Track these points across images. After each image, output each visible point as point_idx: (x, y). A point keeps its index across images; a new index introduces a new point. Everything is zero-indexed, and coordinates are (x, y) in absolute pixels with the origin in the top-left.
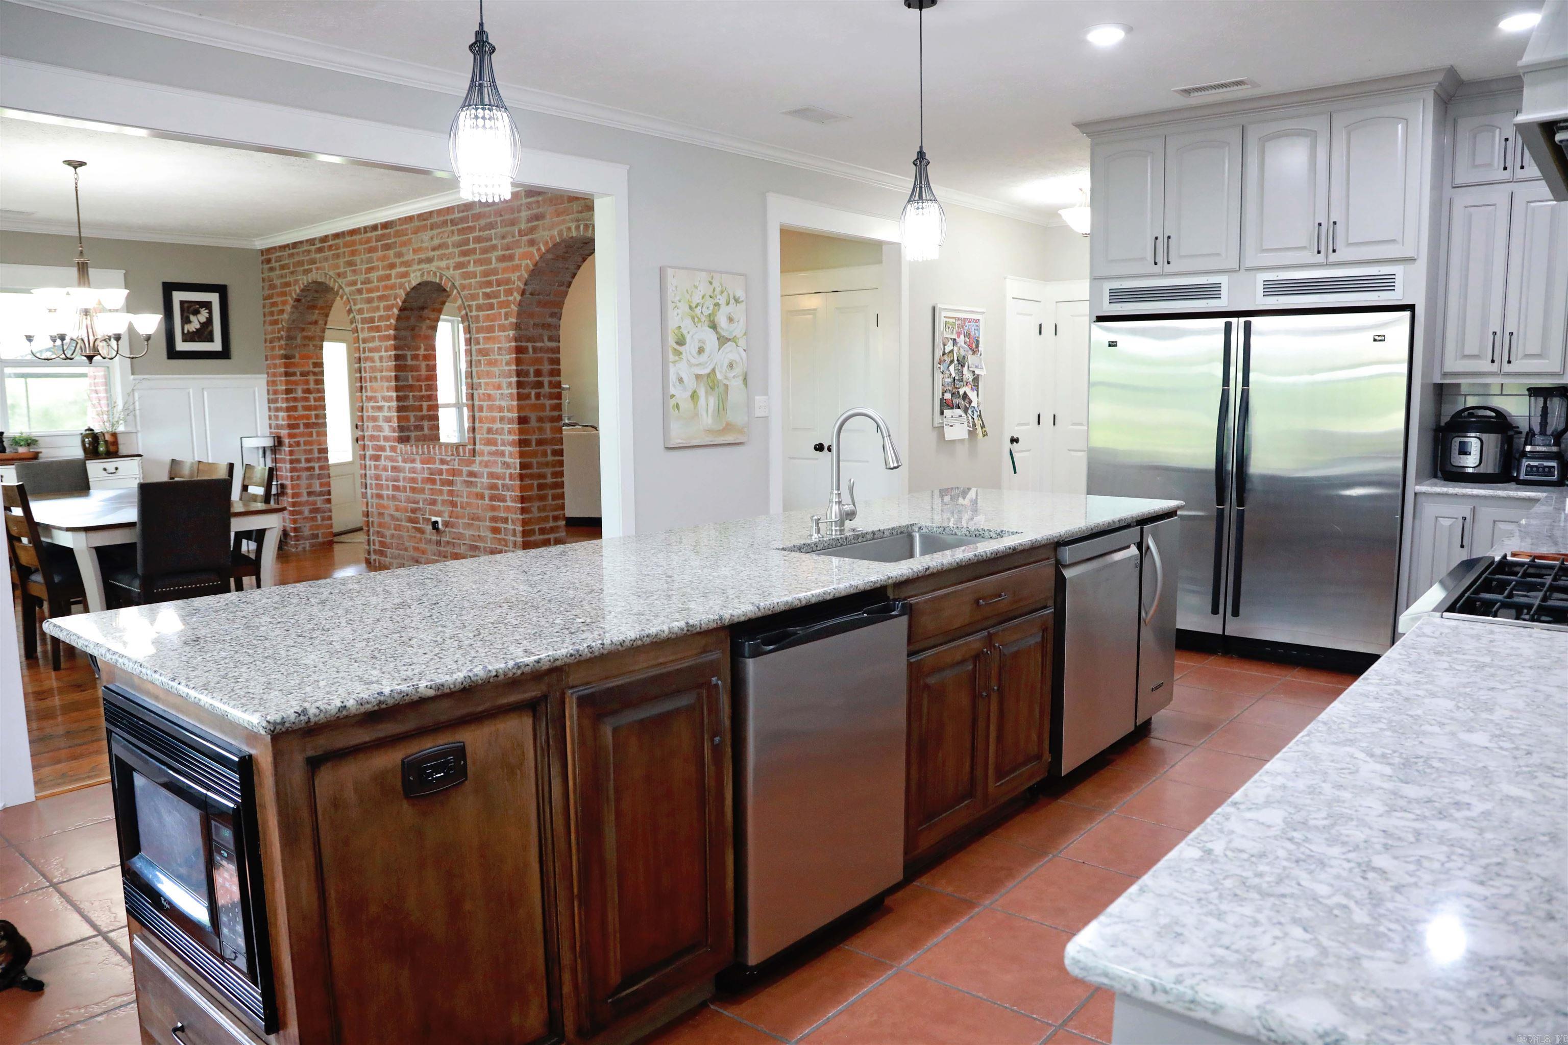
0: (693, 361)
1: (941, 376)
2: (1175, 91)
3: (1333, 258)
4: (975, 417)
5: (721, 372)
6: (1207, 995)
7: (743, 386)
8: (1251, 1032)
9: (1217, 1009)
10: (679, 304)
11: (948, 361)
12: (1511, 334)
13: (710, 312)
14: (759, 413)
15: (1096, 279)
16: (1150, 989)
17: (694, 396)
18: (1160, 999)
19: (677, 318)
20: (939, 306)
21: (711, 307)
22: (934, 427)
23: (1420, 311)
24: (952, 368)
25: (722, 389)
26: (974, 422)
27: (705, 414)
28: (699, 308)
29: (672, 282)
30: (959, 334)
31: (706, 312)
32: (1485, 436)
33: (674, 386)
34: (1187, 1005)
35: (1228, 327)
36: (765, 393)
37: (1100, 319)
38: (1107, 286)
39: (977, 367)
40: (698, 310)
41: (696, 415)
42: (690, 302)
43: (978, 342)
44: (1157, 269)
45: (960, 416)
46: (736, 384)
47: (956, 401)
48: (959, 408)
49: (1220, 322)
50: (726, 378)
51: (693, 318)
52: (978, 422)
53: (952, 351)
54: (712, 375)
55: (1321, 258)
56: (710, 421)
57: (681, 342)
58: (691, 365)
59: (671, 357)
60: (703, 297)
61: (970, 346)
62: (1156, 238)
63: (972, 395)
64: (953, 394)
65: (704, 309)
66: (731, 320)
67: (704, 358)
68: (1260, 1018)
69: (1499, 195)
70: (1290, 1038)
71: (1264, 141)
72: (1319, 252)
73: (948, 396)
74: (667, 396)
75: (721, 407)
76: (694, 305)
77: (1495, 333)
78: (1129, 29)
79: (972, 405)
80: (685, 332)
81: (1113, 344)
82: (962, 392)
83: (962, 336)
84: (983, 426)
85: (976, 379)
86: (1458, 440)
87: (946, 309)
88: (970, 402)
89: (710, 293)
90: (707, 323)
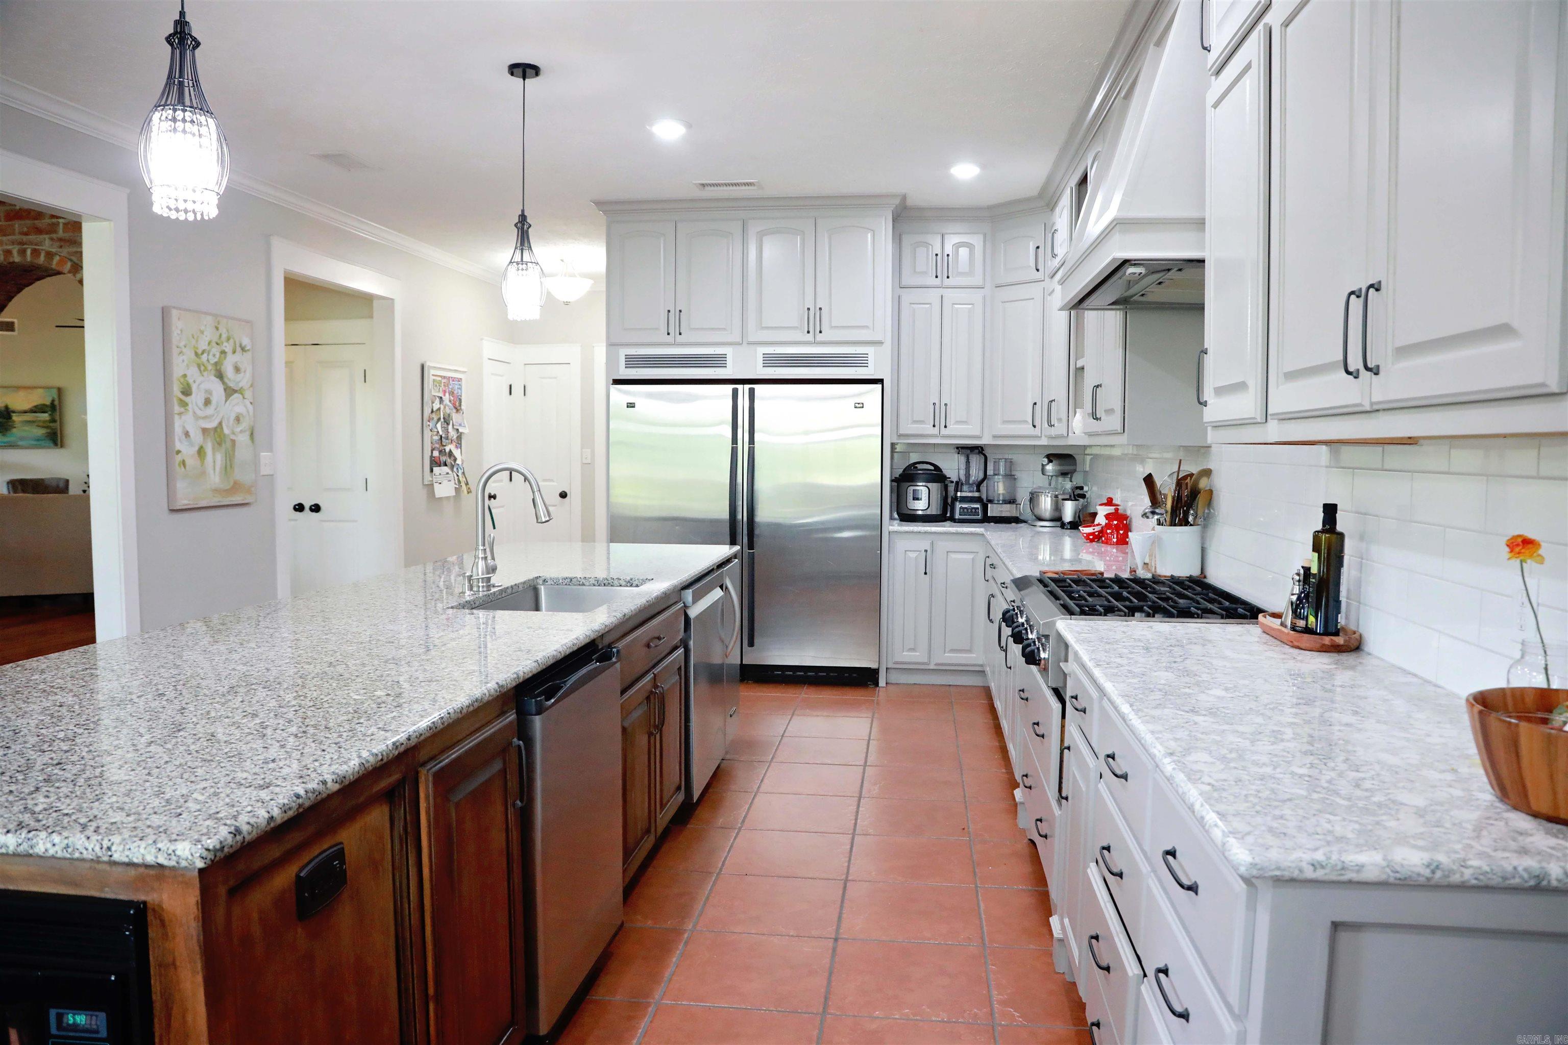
0: (199, 413)
1: (430, 433)
2: (695, 184)
3: (820, 337)
4: (460, 474)
5: (227, 426)
6: (1351, 862)
7: (249, 442)
8: (1383, 877)
9: (1360, 868)
10: (184, 350)
11: (435, 419)
12: (946, 405)
13: (216, 360)
14: (265, 470)
15: (612, 345)
16: (1311, 868)
17: (201, 452)
18: (1320, 874)
19: (181, 365)
20: (428, 364)
21: (218, 355)
22: (423, 485)
23: (887, 383)
24: (439, 425)
25: (229, 444)
26: (459, 479)
27: (212, 472)
28: (205, 355)
29: (178, 324)
30: (445, 392)
31: (213, 360)
32: (929, 485)
33: (180, 440)
34: (1339, 872)
35: (735, 392)
36: (271, 450)
37: (617, 382)
38: (623, 352)
39: (460, 425)
40: (204, 357)
41: (203, 473)
42: (195, 348)
43: (460, 400)
44: (670, 339)
45: (448, 473)
46: (243, 439)
47: (443, 459)
48: (446, 465)
49: (729, 388)
50: (233, 433)
51: (199, 366)
52: (462, 479)
53: (439, 409)
54: (219, 430)
55: (810, 337)
56: (217, 479)
57: (187, 392)
58: (197, 418)
59: (177, 409)
60: (209, 344)
61: (454, 405)
62: (669, 311)
63: (456, 453)
64: (440, 452)
65: (211, 357)
66: (237, 369)
67: (210, 411)
68: (1388, 866)
69: (933, 296)
70: (1409, 873)
71: (761, 235)
72: (808, 332)
73: (436, 454)
74: (170, 452)
75: (229, 465)
76: (200, 352)
77: (934, 404)
78: (689, 126)
79: (457, 462)
80: (191, 381)
81: (631, 405)
82: (447, 450)
83: (447, 395)
84: (467, 484)
85: (459, 438)
86: (912, 488)
87: (435, 368)
88: (455, 460)
89: (215, 339)
90: (213, 372)
